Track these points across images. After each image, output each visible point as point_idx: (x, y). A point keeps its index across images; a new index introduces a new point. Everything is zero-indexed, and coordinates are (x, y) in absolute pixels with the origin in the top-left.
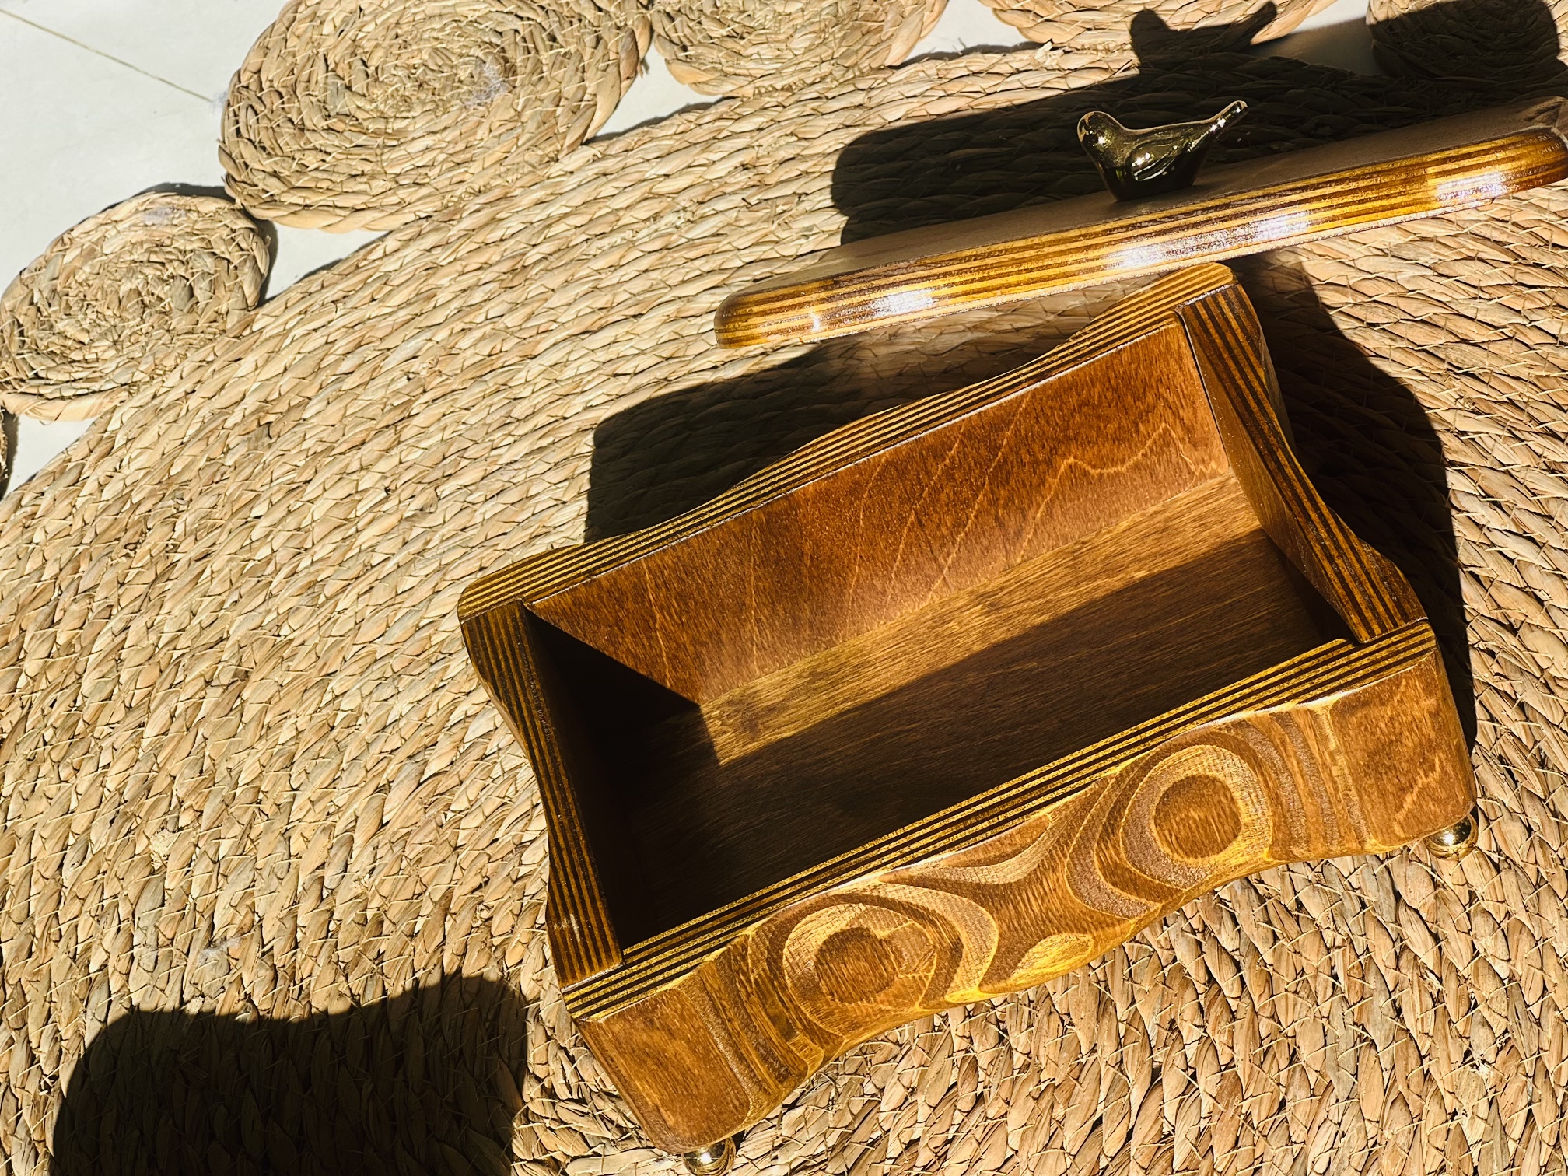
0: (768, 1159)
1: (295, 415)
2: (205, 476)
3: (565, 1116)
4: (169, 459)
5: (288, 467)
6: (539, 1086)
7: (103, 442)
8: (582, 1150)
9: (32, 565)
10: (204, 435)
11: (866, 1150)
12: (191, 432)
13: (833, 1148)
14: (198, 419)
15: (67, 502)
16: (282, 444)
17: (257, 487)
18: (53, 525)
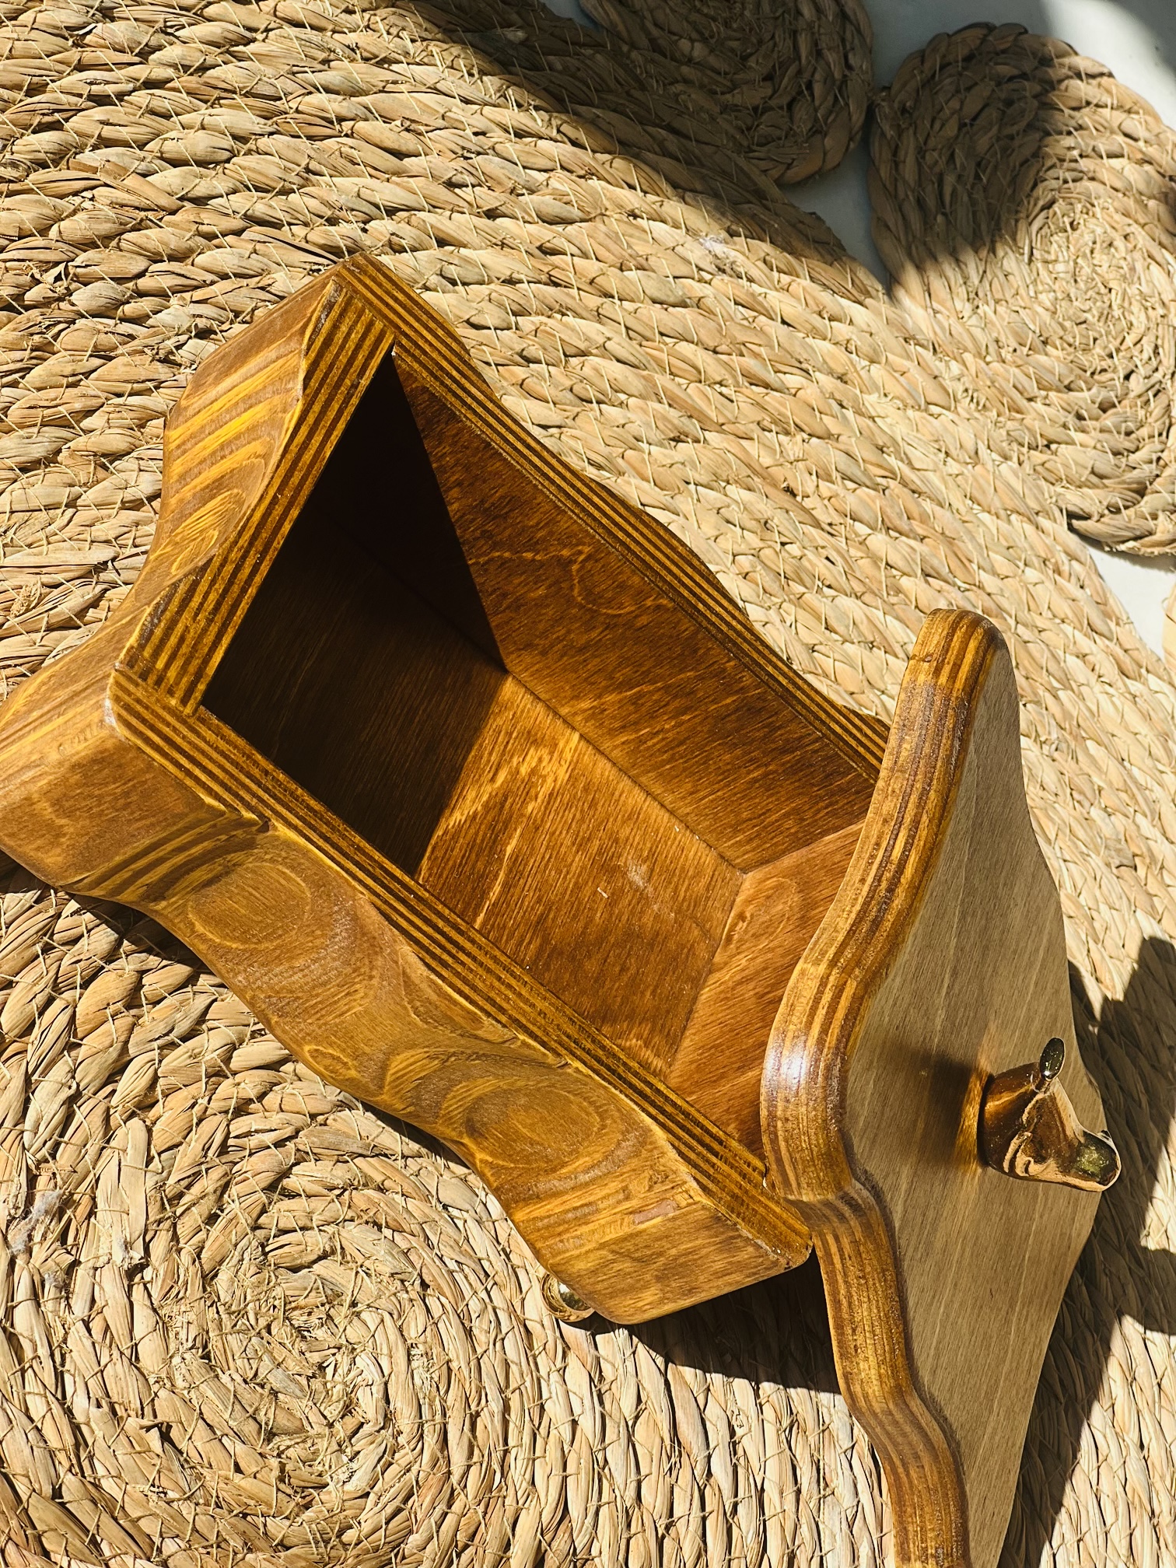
0: (100, 1394)
1: (1142, 899)
2: (1081, 782)
3: (207, 1126)
4: (1106, 741)
5: (1079, 885)
6: (252, 1096)
7: (1136, 667)
8: (159, 1142)
9: (999, 561)
10: (1130, 788)
11: (86, 1531)
12: (1135, 771)
13: (97, 1486)
14: (1151, 783)
15: (1070, 615)
16: (1108, 879)
17: (1059, 843)
18: (1045, 593)
